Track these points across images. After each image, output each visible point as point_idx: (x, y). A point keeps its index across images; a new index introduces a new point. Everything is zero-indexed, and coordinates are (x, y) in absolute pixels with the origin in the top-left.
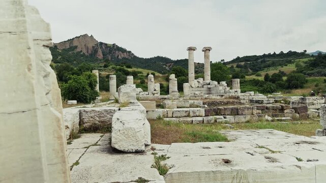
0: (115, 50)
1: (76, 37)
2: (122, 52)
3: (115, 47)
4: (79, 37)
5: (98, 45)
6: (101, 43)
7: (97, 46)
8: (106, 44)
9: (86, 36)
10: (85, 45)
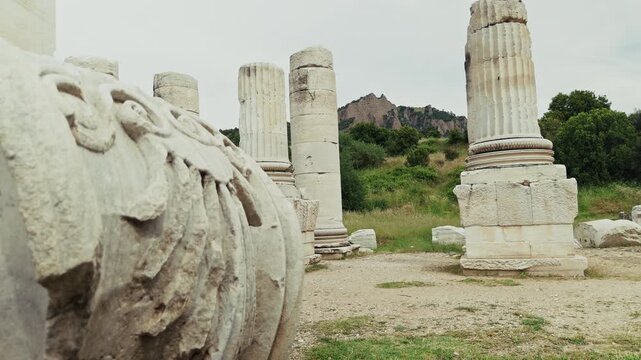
0: (430, 118)
1: (354, 102)
2: (445, 121)
3: (431, 113)
4: (358, 101)
5: (396, 112)
6: (402, 109)
7: (393, 114)
8: (411, 109)
9: (370, 97)
10: (369, 115)
